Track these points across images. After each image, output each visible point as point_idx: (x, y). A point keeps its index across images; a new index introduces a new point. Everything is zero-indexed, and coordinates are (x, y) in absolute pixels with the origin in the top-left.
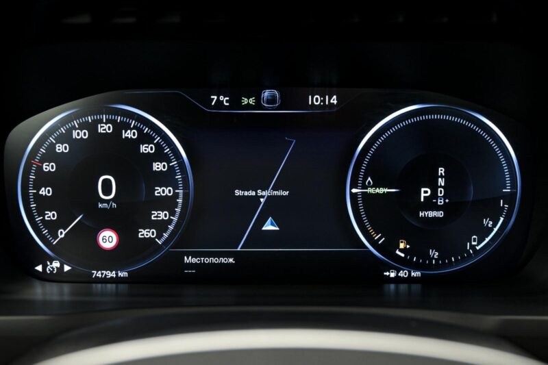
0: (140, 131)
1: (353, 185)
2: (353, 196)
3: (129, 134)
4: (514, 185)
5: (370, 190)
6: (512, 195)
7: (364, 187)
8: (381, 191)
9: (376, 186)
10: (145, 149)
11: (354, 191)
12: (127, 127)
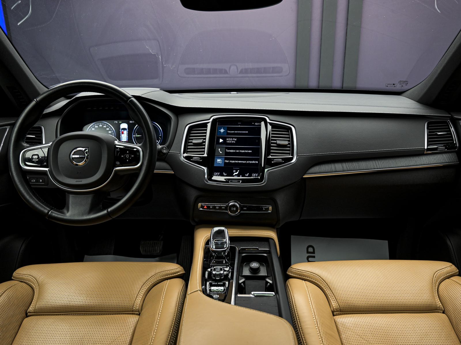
0: (107, 126)
1: (134, 135)
2: (134, 137)
3: (105, 127)
4: (161, 135)
5: (137, 136)
6: (161, 136)
7: (136, 135)
8: (139, 136)
9: (137, 135)
10: (107, 129)
11: (134, 136)
12: (104, 125)
